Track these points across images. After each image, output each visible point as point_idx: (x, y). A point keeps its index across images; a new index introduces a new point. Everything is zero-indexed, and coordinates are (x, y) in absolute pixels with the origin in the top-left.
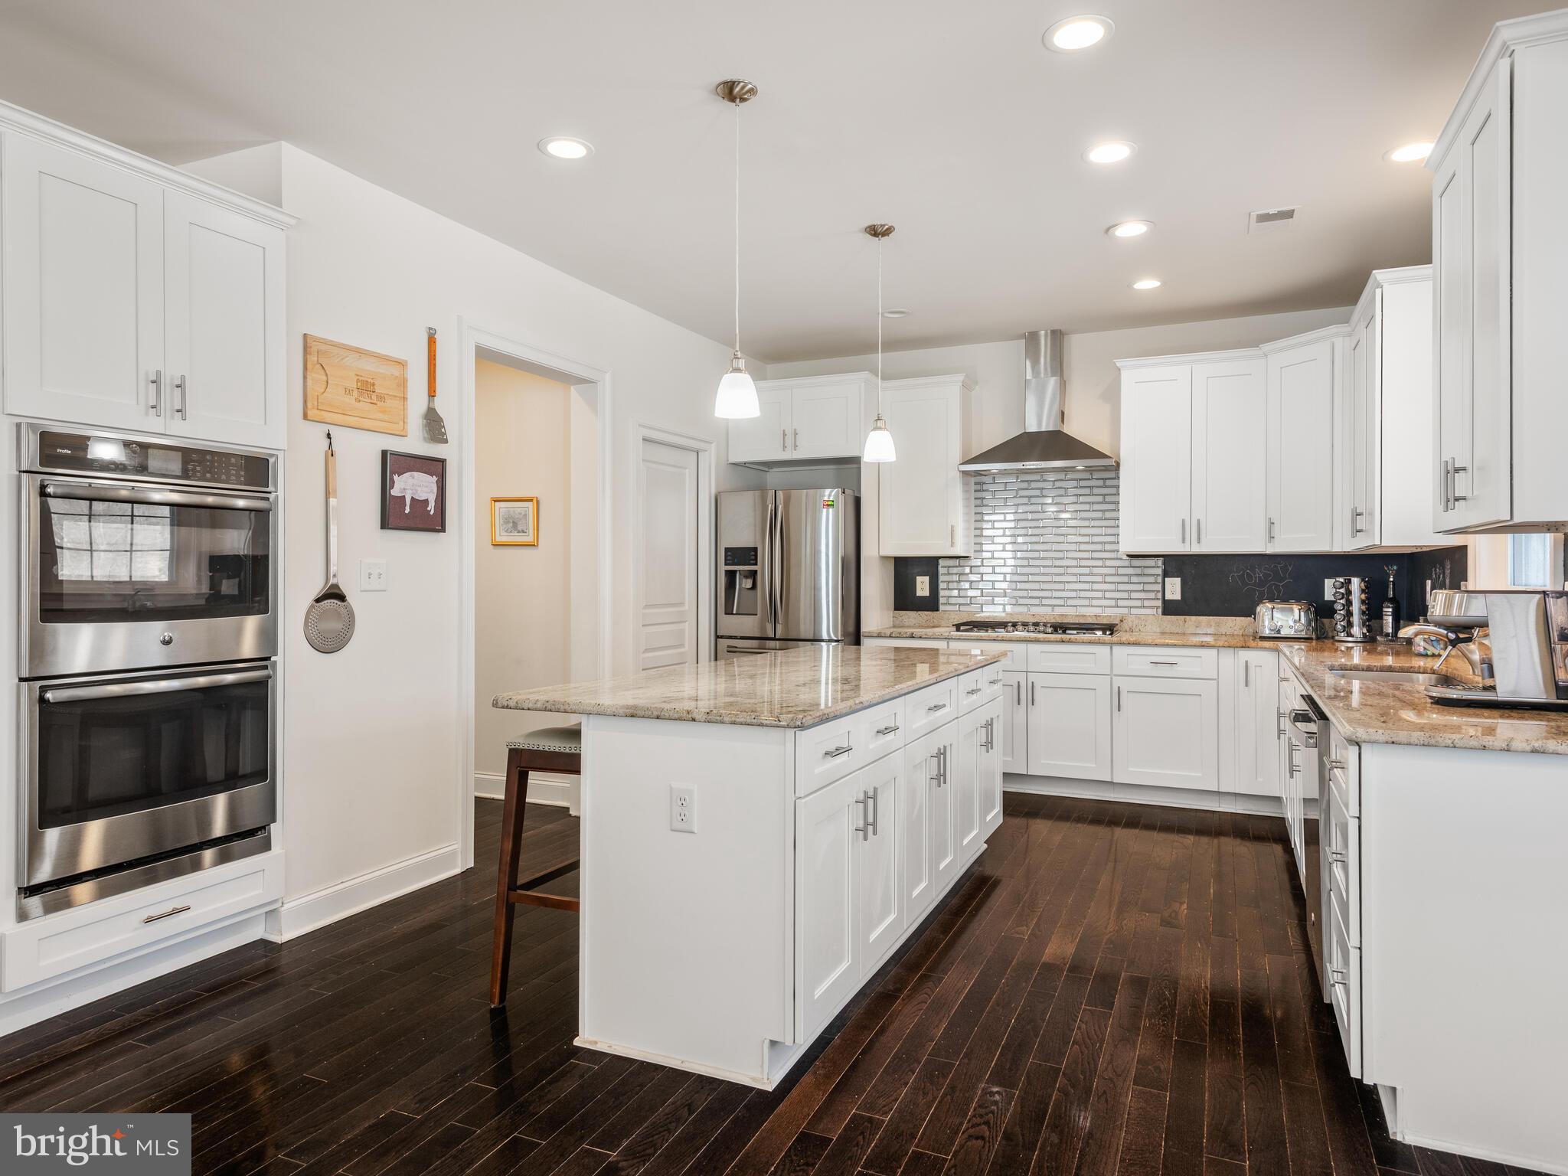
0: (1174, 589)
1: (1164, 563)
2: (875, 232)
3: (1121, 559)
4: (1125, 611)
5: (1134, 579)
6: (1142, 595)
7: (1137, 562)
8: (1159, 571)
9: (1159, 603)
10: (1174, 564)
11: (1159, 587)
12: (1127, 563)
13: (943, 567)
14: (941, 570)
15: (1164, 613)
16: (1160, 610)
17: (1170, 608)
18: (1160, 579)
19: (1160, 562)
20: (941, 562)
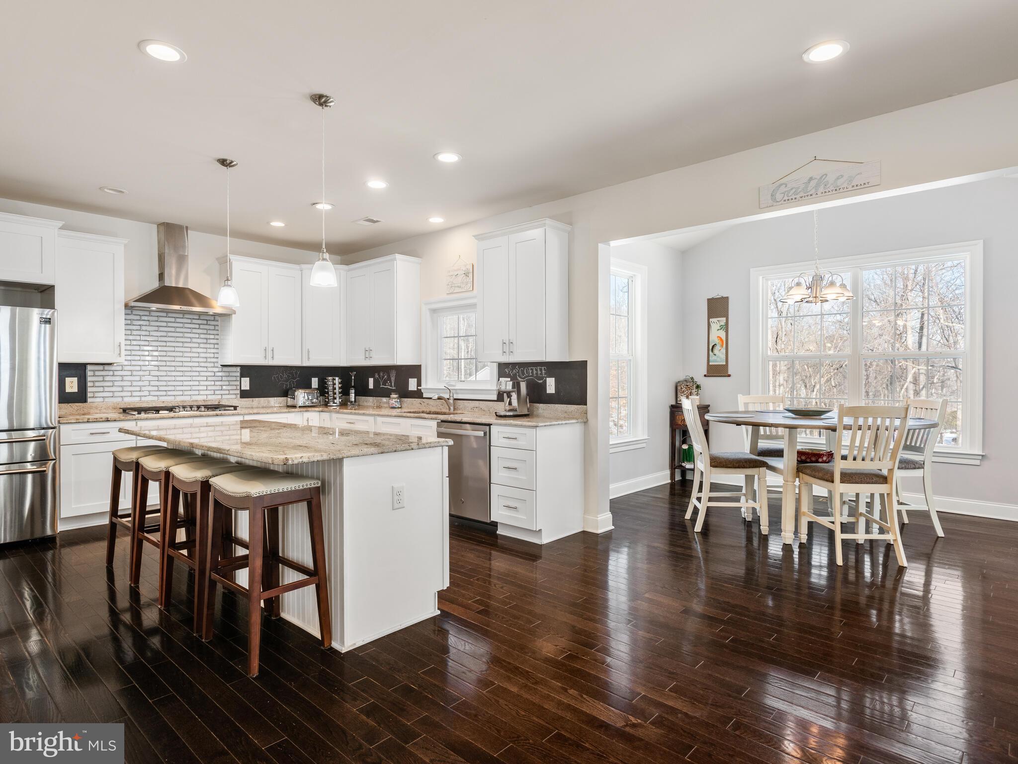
0: (246, 384)
1: (241, 370)
2: (223, 162)
3: (218, 367)
4: (219, 397)
5: (224, 379)
6: (229, 388)
7: (225, 369)
8: (238, 374)
9: (238, 392)
10: (246, 370)
11: (238, 383)
12: (220, 370)
13: (90, 371)
14: (89, 373)
15: (242, 397)
16: (239, 396)
17: (244, 394)
18: (239, 379)
19: (239, 369)
20: (89, 367)
